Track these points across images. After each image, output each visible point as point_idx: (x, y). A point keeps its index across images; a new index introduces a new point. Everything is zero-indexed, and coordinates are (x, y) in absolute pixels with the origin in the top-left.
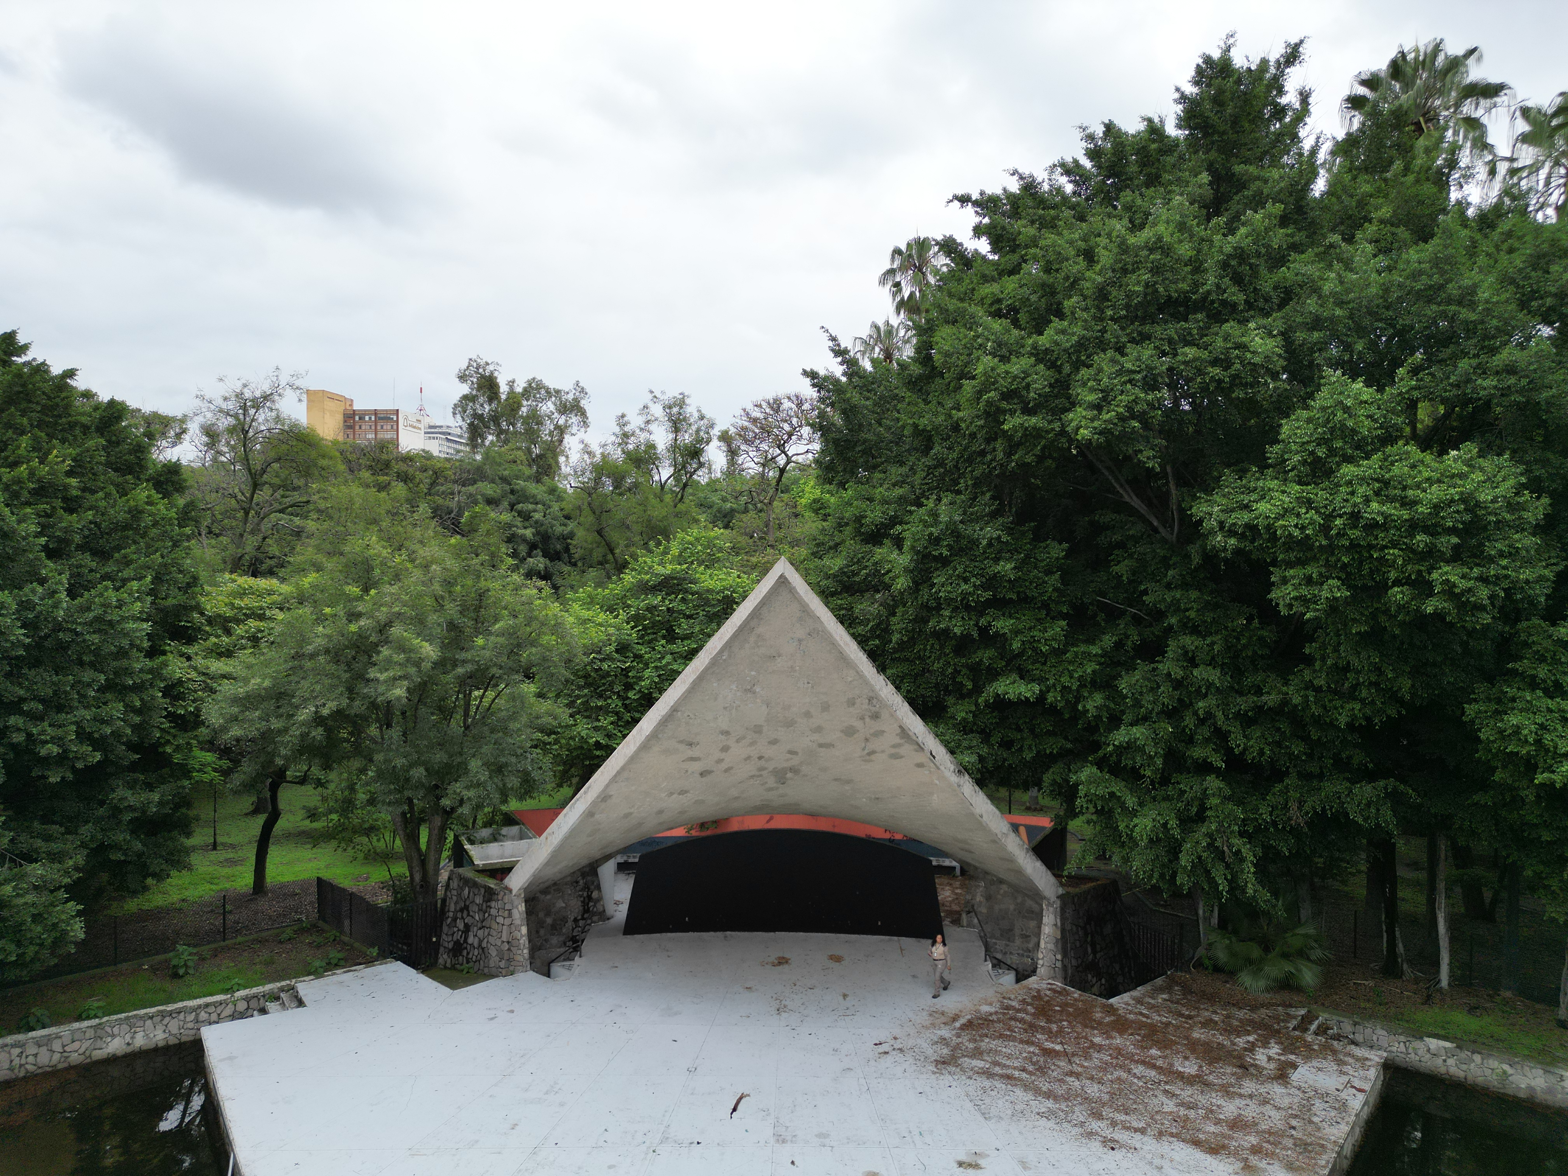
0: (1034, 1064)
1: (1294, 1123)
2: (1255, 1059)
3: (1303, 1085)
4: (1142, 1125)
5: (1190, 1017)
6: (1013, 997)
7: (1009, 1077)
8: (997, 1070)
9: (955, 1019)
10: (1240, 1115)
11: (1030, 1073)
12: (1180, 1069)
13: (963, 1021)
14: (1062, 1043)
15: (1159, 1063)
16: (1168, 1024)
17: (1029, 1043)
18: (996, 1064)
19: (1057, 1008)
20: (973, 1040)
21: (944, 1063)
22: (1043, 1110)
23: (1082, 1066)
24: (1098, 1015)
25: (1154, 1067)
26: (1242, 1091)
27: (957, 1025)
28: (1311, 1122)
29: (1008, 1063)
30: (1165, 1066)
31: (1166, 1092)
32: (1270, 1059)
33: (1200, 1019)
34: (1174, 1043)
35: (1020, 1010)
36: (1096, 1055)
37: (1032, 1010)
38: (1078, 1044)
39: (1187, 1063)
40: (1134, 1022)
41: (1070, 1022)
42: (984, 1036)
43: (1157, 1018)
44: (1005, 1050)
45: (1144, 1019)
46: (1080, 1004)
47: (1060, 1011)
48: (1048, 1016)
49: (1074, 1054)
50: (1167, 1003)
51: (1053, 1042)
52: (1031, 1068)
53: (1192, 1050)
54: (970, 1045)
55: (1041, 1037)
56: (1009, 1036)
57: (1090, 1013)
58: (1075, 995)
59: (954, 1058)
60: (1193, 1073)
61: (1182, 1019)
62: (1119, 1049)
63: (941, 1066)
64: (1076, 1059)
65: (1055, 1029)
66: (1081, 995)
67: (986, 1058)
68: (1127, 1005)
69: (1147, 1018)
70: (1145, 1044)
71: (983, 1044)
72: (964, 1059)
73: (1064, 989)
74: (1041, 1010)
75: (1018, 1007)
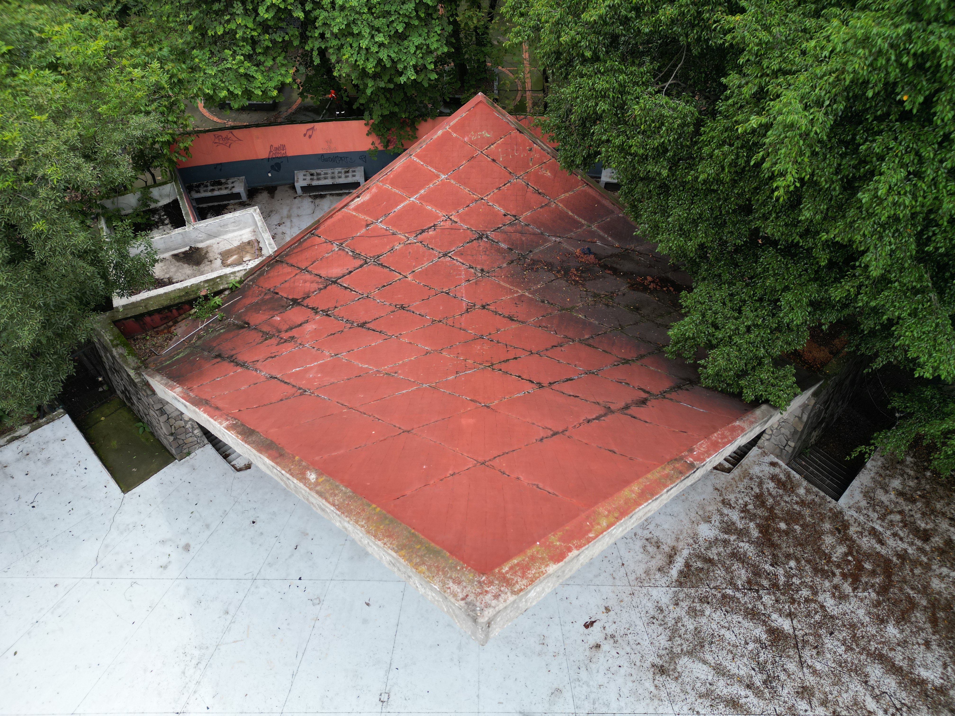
0: (762, 667)
5: (926, 536)
6: (732, 497)
7: (734, 704)
8: (722, 687)
9: (671, 559)
11: (759, 694)
12: (924, 674)
13: (679, 563)
14: (791, 615)
15: (898, 658)
16: (903, 556)
17: (753, 614)
18: (719, 670)
19: (783, 526)
20: (693, 612)
21: (662, 671)
23: (815, 672)
24: (829, 540)
25: (893, 669)
27: (674, 572)
29: (732, 668)
30: (904, 664)
33: (937, 541)
34: (913, 605)
35: (742, 533)
36: (829, 643)
37: (755, 533)
38: (808, 615)
39: (930, 657)
40: (868, 556)
41: (798, 560)
42: (704, 600)
43: (891, 542)
44: (728, 635)
45: (878, 547)
46: (807, 512)
47: (786, 533)
48: (773, 545)
49: (805, 643)
50: (901, 500)
51: (780, 612)
52: (758, 679)
53: (934, 621)
54: (690, 624)
55: (768, 599)
56: (732, 598)
57: (819, 535)
58: (802, 491)
59: (673, 657)
60: (938, 682)
61: (919, 543)
62: (853, 626)
63: (660, 679)
64: (807, 653)
65: (782, 580)
66: (808, 491)
67: (709, 657)
68: (859, 510)
69: (881, 542)
70: (882, 612)
71: (704, 620)
72: (684, 660)
73: (788, 476)
74: (765, 530)
75: (740, 525)
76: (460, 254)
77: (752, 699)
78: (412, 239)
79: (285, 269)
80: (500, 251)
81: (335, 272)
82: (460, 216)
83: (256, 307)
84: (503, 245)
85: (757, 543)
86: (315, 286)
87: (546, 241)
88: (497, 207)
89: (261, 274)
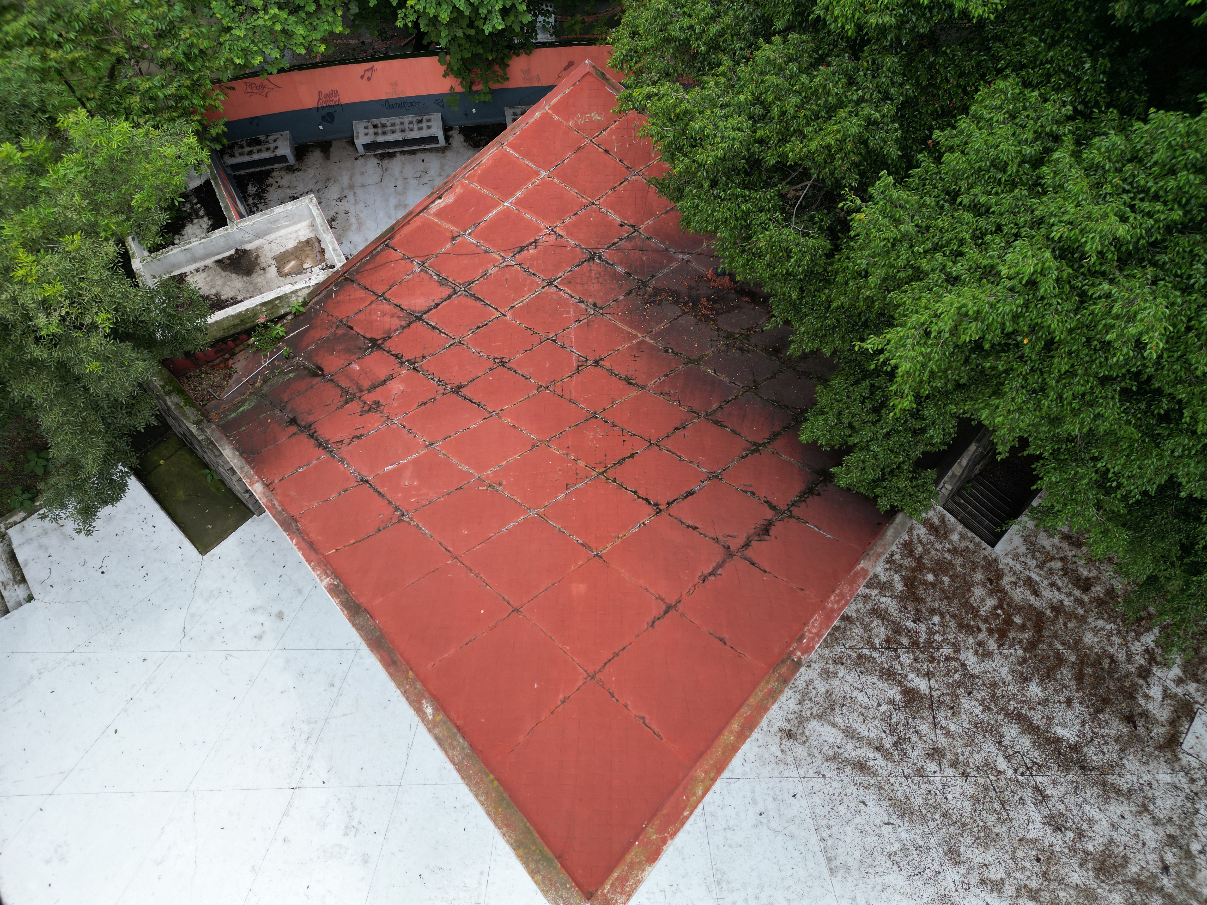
0: (893, 729)
1: (1170, 858)
2: (1147, 697)
3: (1195, 764)
4: (1001, 874)
5: (1086, 585)
7: (861, 766)
8: (851, 751)
10: (1112, 840)
11: (888, 756)
12: (1060, 732)
14: (928, 675)
15: (1037, 717)
16: (1057, 609)
17: (888, 675)
18: (849, 733)
19: (930, 577)
20: (826, 674)
21: (790, 735)
22: (897, 846)
23: (948, 734)
24: (978, 592)
25: (1030, 728)
26: (1123, 783)
28: (1189, 854)
29: (862, 730)
30: (1041, 723)
31: (1037, 789)
32: (1166, 694)
33: (1098, 590)
34: (1060, 661)
35: (885, 587)
36: (966, 703)
37: (899, 587)
38: (947, 674)
39: (1069, 714)
40: (1019, 609)
41: (942, 616)
42: (838, 661)
43: (1047, 593)
44: (861, 697)
45: (1032, 599)
46: (958, 561)
47: (933, 585)
48: (918, 600)
49: (941, 703)
50: (1065, 545)
51: (918, 671)
52: (888, 741)
53: (1080, 678)
54: (821, 687)
55: (906, 658)
56: (868, 658)
57: (968, 586)
58: (955, 537)
59: (802, 720)
60: (1073, 740)
61: (1077, 593)
62: (994, 685)
63: (787, 743)
64: (942, 715)
65: (923, 637)
66: (962, 537)
67: (839, 720)
68: (1016, 557)
69: (1036, 593)
70: (1026, 670)
71: (837, 682)
72: (813, 724)
73: (943, 519)
74: (910, 583)
75: (883, 578)
76: (568, 282)
77: (881, 761)
78: (509, 261)
79: (356, 293)
80: (615, 276)
81: (419, 303)
82: (566, 228)
83: (328, 345)
84: (620, 269)
85: (900, 598)
86: (396, 322)
87: (671, 260)
88: (613, 216)
89: (328, 296)
